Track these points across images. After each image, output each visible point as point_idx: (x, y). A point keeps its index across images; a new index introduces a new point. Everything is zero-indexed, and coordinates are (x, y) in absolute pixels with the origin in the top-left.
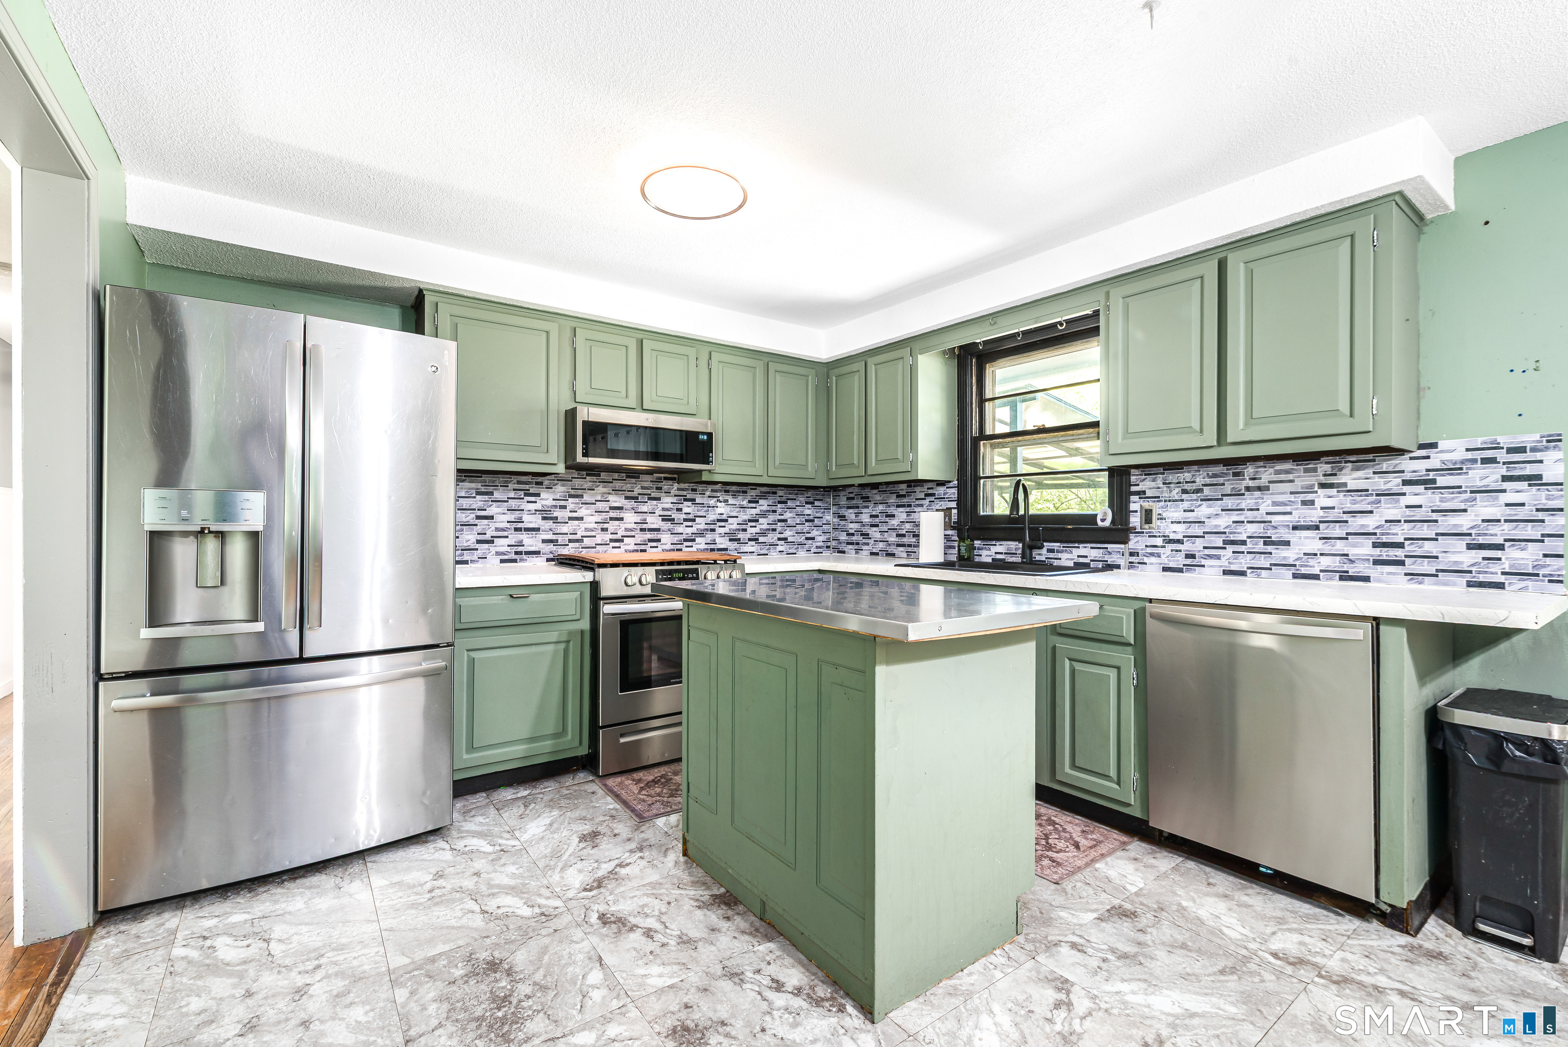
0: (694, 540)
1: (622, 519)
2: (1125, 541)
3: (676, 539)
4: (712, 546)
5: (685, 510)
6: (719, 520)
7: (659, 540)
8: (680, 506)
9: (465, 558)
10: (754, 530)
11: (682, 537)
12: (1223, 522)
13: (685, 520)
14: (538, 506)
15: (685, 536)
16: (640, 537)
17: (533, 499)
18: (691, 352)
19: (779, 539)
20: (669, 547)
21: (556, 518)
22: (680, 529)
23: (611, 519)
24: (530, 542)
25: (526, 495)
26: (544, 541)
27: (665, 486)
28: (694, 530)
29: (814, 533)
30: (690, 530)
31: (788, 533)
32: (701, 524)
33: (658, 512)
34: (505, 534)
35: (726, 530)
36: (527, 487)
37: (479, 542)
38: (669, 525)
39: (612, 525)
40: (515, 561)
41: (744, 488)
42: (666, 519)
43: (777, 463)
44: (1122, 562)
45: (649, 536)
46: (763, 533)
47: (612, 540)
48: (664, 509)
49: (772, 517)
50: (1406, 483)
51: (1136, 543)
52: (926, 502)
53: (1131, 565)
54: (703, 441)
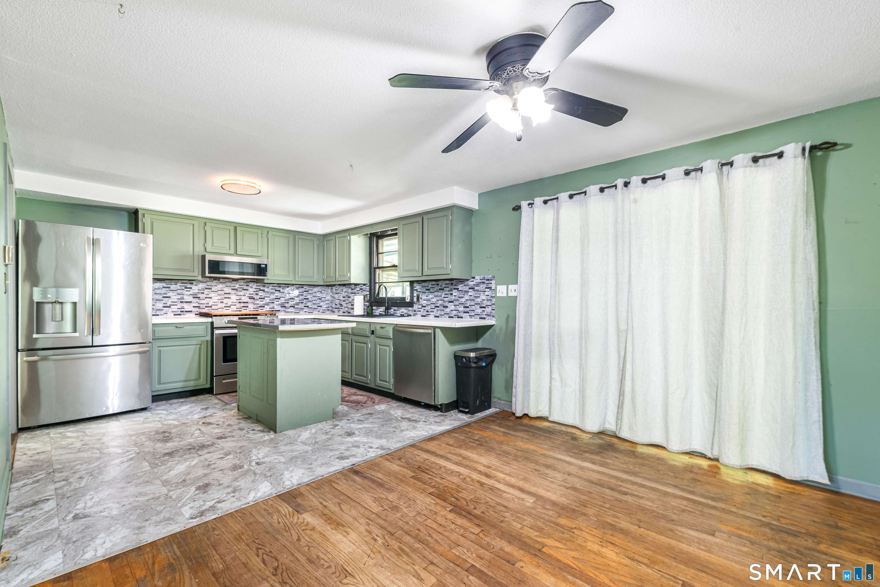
0: (264, 307)
1: (230, 298)
2: (412, 307)
3: (255, 306)
4: (273, 309)
5: (260, 294)
6: (276, 299)
7: (247, 307)
8: (257, 293)
9: (158, 313)
10: (292, 303)
11: (258, 306)
12: (434, 300)
13: (260, 298)
14: (191, 292)
15: (260, 305)
16: (238, 305)
17: (189, 290)
18: (260, 232)
19: (305, 306)
20: (252, 309)
21: (199, 297)
22: (257, 302)
23: (225, 298)
24: (187, 307)
25: (185, 288)
26: (194, 307)
27: (251, 284)
28: (264, 302)
29: (322, 304)
30: (262, 303)
31: (309, 304)
32: (267, 300)
33: (247, 295)
34: (176, 304)
35: (279, 303)
36: (186, 285)
37: (164, 307)
38: (252, 300)
39: (225, 301)
40: (180, 315)
41: (288, 286)
42: (251, 298)
43: (300, 276)
44: (412, 314)
45: (243, 305)
46: (297, 304)
47: (225, 307)
48: (250, 294)
49: (301, 297)
50: (470, 288)
51: (416, 307)
52: (360, 292)
53: (414, 315)
54: (263, 268)
